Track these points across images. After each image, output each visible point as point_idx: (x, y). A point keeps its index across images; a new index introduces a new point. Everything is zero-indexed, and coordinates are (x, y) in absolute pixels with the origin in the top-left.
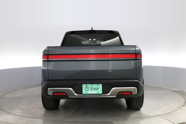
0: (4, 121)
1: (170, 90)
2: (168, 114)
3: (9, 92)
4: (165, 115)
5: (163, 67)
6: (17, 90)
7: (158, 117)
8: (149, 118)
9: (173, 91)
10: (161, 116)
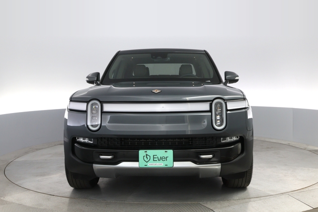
0: (18, 202)
1: (305, 149)
2: (302, 190)
3: (26, 153)
4: (296, 192)
5: (293, 109)
6: (40, 149)
7: (283, 196)
8: (268, 197)
9: (310, 151)
10: (289, 193)
